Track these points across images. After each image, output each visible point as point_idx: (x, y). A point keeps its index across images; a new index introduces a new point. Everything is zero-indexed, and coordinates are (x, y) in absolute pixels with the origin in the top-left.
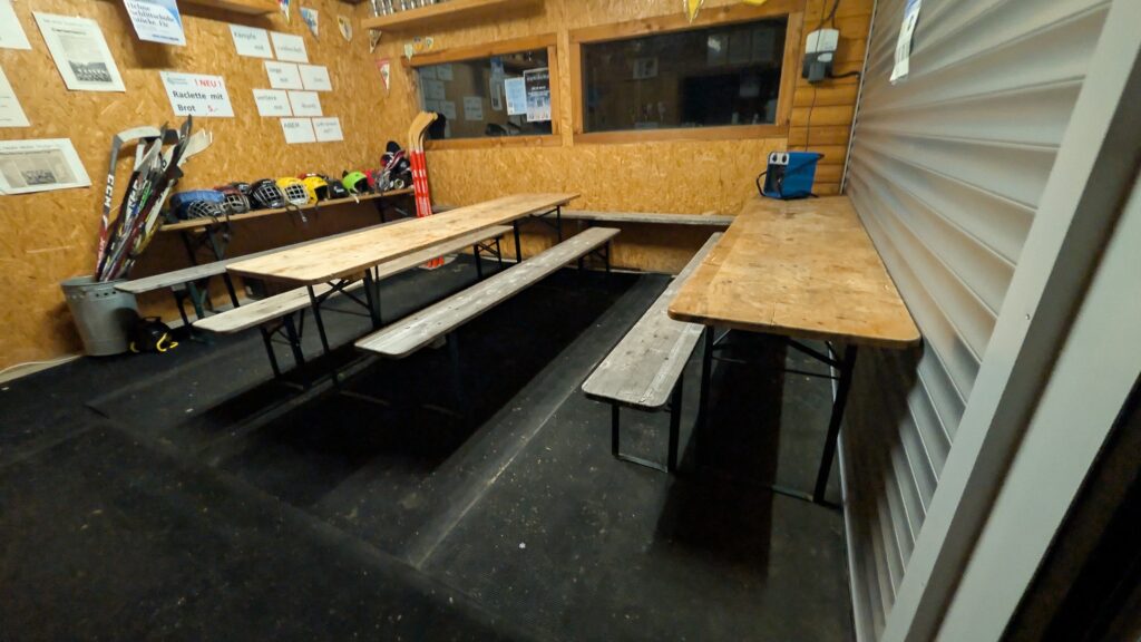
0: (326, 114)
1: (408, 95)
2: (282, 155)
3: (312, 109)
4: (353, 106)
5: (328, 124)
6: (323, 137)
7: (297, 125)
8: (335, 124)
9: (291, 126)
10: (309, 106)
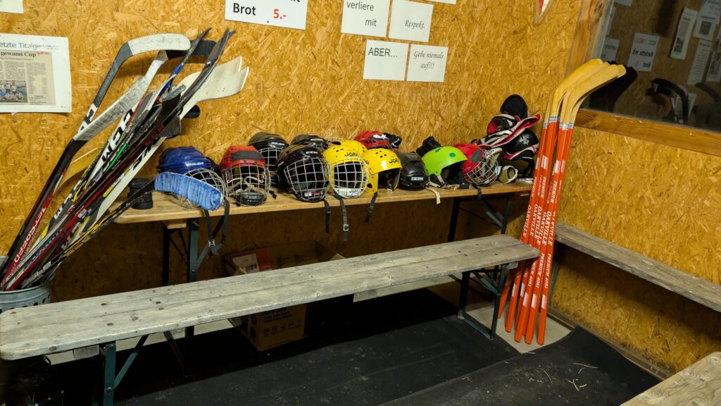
0: (433, 41)
1: (580, 26)
2: (349, 97)
3: (417, 29)
4: (476, 32)
5: (430, 56)
6: (416, 76)
7: (388, 52)
8: (440, 57)
9: (377, 52)
10: (415, 25)
